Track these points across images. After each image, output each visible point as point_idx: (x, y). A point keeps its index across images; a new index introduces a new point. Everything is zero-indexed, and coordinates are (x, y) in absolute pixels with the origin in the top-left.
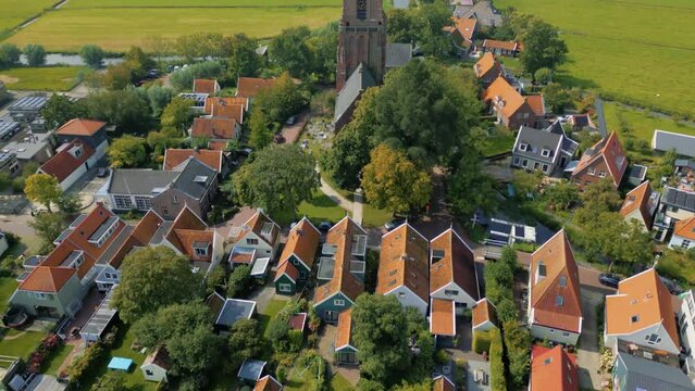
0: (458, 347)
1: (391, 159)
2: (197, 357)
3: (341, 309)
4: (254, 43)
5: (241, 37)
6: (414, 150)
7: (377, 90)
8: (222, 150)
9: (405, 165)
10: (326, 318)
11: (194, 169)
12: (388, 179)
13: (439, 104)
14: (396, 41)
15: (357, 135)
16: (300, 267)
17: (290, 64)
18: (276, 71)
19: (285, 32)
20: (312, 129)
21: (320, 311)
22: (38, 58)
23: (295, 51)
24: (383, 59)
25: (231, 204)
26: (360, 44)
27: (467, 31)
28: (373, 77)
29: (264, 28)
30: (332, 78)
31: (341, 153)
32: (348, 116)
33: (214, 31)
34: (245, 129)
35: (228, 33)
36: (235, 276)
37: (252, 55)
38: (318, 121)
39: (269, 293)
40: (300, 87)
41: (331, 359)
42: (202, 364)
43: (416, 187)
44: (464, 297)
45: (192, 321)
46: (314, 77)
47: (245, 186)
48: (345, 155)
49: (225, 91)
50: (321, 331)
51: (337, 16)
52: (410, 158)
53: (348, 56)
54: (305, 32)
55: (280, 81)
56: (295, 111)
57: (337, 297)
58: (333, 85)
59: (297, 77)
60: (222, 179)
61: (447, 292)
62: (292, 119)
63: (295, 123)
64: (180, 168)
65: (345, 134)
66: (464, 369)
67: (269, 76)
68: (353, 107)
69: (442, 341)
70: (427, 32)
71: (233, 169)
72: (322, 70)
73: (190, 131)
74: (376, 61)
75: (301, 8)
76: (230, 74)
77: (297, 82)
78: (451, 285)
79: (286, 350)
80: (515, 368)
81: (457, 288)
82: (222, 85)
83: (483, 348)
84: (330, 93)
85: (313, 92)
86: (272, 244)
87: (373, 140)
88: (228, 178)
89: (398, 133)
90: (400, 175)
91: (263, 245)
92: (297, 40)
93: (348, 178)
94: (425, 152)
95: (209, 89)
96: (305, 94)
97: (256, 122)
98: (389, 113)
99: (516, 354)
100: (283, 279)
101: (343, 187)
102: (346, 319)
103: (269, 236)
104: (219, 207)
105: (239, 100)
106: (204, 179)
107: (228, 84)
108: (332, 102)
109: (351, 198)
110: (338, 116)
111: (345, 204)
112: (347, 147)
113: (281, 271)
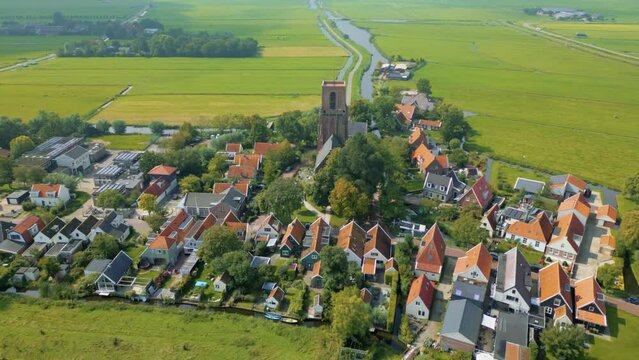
0: (376, 282)
1: (346, 186)
2: (243, 275)
3: (315, 261)
4: (264, 121)
5: (256, 117)
6: (358, 181)
7: (339, 149)
8: (248, 184)
9: (353, 189)
10: (307, 267)
11: (233, 193)
12: (343, 197)
13: (372, 156)
14: (358, 121)
15: (327, 174)
16: (293, 243)
17: (288, 134)
18: (279, 138)
19: (285, 114)
20: (301, 174)
21: (304, 263)
22: (121, 129)
23: (292, 126)
24: (346, 132)
25: (253, 214)
26: (332, 123)
27: (409, 114)
28: (338, 142)
29: (271, 110)
30: (315, 143)
31: (317, 184)
32: (323, 164)
33: (238, 112)
34: (260, 173)
35: (247, 114)
36: (258, 247)
37: (264, 128)
38: (306, 169)
39: (277, 256)
40: (294, 149)
41: (309, 284)
42: (246, 279)
43: (359, 202)
44: (381, 257)
45: (241, 259)
46: (303, 143)
47: (263, 201)
48: (320, 186)
49: (246, 151)
50: (304, 272)
51: (319, 104)
52: (356, 186)
53: (324, 130)
54: (298, 114)
55: (282, 145)
56: (291, 163)
57: (314, 253)
58: (315, 147)
59: (292, 142)
60: (248, 200)
61: (372, 254)
62: (289, 168)
63: (291, 170)
64: (226, 192)
65: (320, 174)
66: (379, 290)
67: (274, 142)
68: (326, 159)
69: (368, 277)
70: (379, 115)
71: (254, 195)
72: (309, 138)
73: (226, 174)
74: (341, 132)
75: (295, 96)
76: (249, 140)
77: (292, 146)
78: (375, 250)
79: (286, 279)
80: (404, 286)
81: (377, 252)
82: (244, 147)
83: (389, 281)
84: (314, 152)
85: (303, 152)
86: (278, 232)
87: (336, 177)
88: (250, 200)
89: (349, 172)
90: (350, 195)
91: (274, 232)
92: (293, 119)
93: (322, 200)
94: (364, 183)
95: (236, 150)
96: (297, 153)
97: (267, 168)
98: (345, 160)
99: (404, 280)
100: (285, 248)
101: (319, 205)
102: (318, 266)
103: (277, 227)
104: (247, 214)
105: (256, 156)
106: (239, 198)
107: (248, 146)
108: (314, 157)
109: (324, 212)
110: (317, 165)
111: (321, 215)
112: (321, 181)
113: (284, 243)
